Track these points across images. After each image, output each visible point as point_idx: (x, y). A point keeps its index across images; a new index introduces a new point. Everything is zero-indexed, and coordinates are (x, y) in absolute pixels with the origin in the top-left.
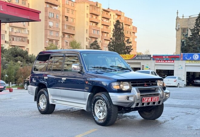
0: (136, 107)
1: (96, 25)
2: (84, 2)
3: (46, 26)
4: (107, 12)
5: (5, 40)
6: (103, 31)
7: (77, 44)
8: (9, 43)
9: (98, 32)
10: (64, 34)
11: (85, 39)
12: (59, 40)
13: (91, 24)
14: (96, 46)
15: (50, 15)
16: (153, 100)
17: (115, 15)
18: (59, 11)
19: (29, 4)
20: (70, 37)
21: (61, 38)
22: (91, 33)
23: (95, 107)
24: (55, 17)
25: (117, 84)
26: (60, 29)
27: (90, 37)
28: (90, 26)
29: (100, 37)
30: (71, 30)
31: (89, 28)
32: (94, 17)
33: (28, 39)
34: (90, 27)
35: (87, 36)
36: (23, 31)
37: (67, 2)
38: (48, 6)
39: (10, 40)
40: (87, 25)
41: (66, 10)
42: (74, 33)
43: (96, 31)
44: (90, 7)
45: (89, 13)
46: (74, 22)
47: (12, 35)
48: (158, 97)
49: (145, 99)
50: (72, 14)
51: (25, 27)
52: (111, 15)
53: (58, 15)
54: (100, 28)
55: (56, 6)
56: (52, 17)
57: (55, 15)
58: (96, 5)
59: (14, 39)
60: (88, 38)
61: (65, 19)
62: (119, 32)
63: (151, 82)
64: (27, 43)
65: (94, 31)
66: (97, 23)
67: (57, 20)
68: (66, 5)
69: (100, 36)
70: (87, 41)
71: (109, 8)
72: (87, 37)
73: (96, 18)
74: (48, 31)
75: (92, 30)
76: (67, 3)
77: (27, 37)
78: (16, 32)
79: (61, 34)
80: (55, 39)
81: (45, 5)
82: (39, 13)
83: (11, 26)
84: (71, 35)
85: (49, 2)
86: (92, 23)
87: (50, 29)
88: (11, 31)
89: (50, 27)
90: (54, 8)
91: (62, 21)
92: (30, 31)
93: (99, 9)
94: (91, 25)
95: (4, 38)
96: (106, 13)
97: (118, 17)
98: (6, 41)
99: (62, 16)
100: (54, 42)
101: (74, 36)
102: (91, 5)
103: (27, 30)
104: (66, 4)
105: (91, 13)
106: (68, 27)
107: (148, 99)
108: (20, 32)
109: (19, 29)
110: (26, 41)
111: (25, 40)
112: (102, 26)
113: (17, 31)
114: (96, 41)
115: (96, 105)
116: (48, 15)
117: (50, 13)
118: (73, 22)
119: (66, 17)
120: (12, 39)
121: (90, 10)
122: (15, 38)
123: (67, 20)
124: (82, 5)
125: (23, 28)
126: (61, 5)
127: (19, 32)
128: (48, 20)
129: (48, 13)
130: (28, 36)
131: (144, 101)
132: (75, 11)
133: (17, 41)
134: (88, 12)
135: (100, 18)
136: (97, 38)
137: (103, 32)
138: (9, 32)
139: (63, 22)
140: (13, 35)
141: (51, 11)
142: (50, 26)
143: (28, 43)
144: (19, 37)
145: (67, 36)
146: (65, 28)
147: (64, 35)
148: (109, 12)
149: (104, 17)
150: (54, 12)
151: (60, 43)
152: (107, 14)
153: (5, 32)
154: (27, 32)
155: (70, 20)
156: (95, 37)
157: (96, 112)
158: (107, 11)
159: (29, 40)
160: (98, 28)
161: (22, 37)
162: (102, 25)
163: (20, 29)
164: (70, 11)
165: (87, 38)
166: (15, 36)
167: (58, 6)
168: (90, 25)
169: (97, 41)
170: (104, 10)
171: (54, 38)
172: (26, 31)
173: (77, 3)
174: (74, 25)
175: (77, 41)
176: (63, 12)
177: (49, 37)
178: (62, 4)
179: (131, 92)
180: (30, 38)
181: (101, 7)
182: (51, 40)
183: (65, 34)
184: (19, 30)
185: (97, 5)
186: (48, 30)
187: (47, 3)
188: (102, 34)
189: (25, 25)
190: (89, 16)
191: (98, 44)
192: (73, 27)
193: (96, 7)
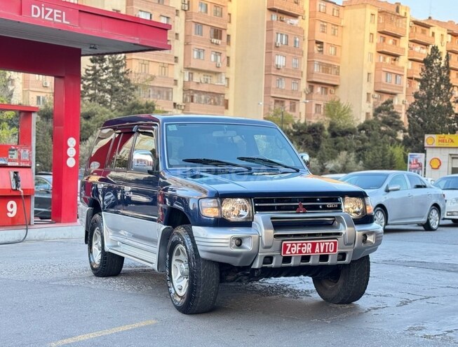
0: (262, 268)
1: (395, 60)
2: (365, 5)
3: (268, 68)
4: (424, 28)
5: (174, 101)
6: (410, 76)
7: (342, 110)
8: (183, 108)
9: (399, 77)
10: (312, 84)
11: (364, 97)
12: (298, 100)
13: (382, 58)
14: (390, 113)
15: (281, 40)
16: (317, 250)
17: (445, 33)
18: (300, 28)
19: (230, 14)
20: (326, 93)
21: (304, 96)
22: (380, 82)
23: (174, 262)
24: (291, 44)
25: (212, 204)
26: (302, 72)
27: (377, 91)
28: (377, 64)
29: (404, 92)
30: (329, 75)
31: (376, 68)
32: (390, 41)
33: (226, 98)
34: (378, 67)
35: (369, 88)
36: (214, 80)
37: (321, 5)
38: (275, 17)
39: (185, 101)
40: (371, 61)
41: (318, 24)
42: (336, 81)
43: (394, 76)
44: (379, 17)
45: (375, 32)
46: (338, 55)
47: (190, 90)
48: (335, 243)
49: (290, 245)
50: (334, 35)
51: (220, 71)
52: (433, 34)
53: (297, 39)
54: (403, 68)
55: (295, 16)
56: (284, 43)
57: (291, 39)
58: (395, 10)
59: (195, 100)
60: (372, 93)
61: (316, 48)
62: (436, 76)
63: (323, 200)
64: (224, 107)
65: (387, 76)
66: (395, 57)
67: (294, 51)
68: (318, 14)
69: (402, 87)
70: (368, 100)
71: (430, 18)
72: (369, 92)
73: (395, 43)
74: (274, 79)
75: (384, 75)
76: (322, 7)
77: (224, 94)
78: (198, 83)
79: (304, 85)
80: (289, 97)
81: (267, 16)
82: (167, 30)
83: (188, 69)
84: (330, 88)
85: (278, 8)
86: (382, 56)
87: (280, 74)
88: (187, 79)
89: (279, 69)
90: (288, 22)
91: (308, 54)
92: (231, 80)
93: (404, 19)
94: (381, 60)
95: (170, 95)
96: (422, 30)
97: (454, 38)
98: (175, 104)
99: (309, 41)
100: (287, 104)
101: (337, 90)
102: (383, 11)
103: (224, 78)
104: (318, 10)
105: (382, 30)
106: (323, 68)
107: (301, 246)
108: (209, 82)
109: (205, 74)
110: (221, 104)
111: (219, 101)
112: (410, 62)
113: (202, 79)
114: (389, 102)
115: (174, 258)
116: (274, 40)
117: (279, 35)
118: (335, 54)
119: (317, 42)
120: (189, 99)
121: (378, 23)
122: (195, 95)
123: (320, 51)
124: (359, 12)
125: (216, 73)
126: (307, 15)
127: (206, 83)
128: (274, 51)
129: (276, 35)
130: (226, 91)
131: (287, 252)
132: (342, 27)
133: (199, 102)
134: (373, 28)
135: (404, 43)
136: (395, 94)
137: (411, 78)
138: (184, 81)
139: (310, 54)
140: (191, 88)
141: (282, 29)
142: (277, 65)
143: (227, 107)
144: (206, 92)
145: (318, 89)
146: (316, 70)
147: (311, 88)
148: (428, 27)
149: (416, 39)
150: (290, 31)
151: (301, 107)
152: (423, 32)
153: (173, 82)
154: (224, 82)
155: (329, 50)
156: (390, 91)
157: (175, 278)
158: (425, 26)
159: (227, 100)
160: (399, 67)
161: (213, 93)
162: (410, 60)
163: (210, 75)
164: (329, 26)
165: (368, 94)
166: (196, 91)
167: (300, 17)
168: (377, 61)
169: (392, 102)
170: (416, 23)
171: (286, 95)
172: (221, 79)
173: (347, 7)
174: (337, 62)
175: (341, 102)
176: (312, 31)
177: (275, 93)
178: (310, 13)
179: (251, 226)
180: (230, 96)
181: (408, 15)
182: (279, 101)
183: (315, 86)
184: (206, 77)
185: (397, 11)
186: (273, 77)
187: (272, 10)
188: (410, 84)
189: (220, 66)
190: (377, 39)
191: (393, 108)
192: (334, 67)
193: (394, 15)
